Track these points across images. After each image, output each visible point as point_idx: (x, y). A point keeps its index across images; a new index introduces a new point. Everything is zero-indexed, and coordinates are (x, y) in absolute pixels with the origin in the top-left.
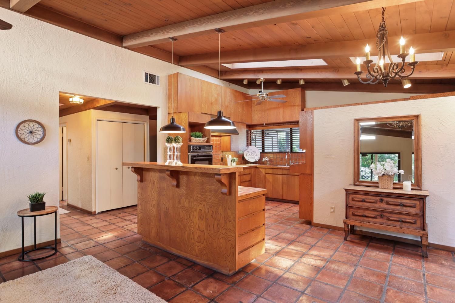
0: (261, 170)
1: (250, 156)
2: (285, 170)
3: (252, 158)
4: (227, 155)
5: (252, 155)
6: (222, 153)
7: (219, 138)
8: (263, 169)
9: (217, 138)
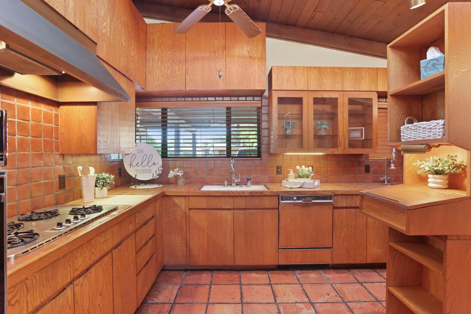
0: (176, 200)
1: (141, 168)
2: (239, 199)
3: (143, 172)
4: (80, 168)
5: (144, 165)
6: (61, 161)
7: (51, 108)
8: (182, 199)
9: (43, 108)
